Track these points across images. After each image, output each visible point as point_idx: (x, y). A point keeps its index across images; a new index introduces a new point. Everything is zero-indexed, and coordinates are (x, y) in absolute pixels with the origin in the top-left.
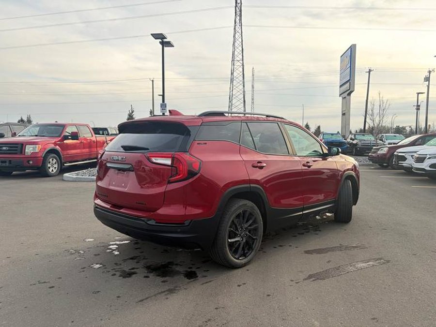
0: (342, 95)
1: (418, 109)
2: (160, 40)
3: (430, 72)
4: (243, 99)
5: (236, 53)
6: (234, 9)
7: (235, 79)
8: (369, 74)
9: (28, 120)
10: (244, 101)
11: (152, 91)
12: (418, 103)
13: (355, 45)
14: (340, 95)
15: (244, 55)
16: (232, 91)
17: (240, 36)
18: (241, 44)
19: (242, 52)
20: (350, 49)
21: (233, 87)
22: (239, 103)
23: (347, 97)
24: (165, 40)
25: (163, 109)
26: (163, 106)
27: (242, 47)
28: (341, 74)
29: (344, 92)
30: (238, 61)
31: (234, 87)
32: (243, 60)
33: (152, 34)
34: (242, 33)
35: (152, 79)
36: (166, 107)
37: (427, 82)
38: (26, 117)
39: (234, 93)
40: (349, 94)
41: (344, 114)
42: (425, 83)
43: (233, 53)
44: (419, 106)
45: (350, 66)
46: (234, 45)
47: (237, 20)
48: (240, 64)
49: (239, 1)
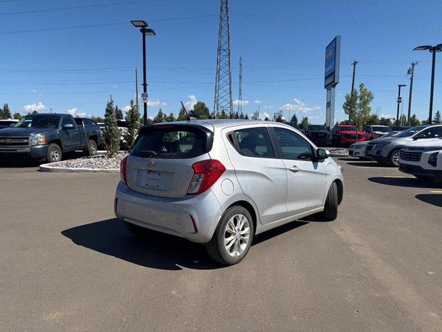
0: (327, 87)
1: (399, 102)
2: (141, 28)
3: (413, 65)
4: (229, 90)
5: (222, 42)
7: (221, 68)
8: (355, 65)
9: (5, 109)
12: (399, 95)
13: (340, 36)
14: (325, 87)
15: (230, 45)
16: (219, 81)
17: (227, 24)
18: (227, 33)
19: (229, 41)
20: (335, 41)
21: (219, 77)
22: (225, 93)
23: (332, 89)
24: (146, 28)
25: (144, 99)
26: (145, 96)
27: (228, 36)
30: (225, 50)
31: (221, 77)
32: (229, 50)
33: (131, 22)
34: (228, 22)
36: (147, 97)
38: (3, 106)
39: (220, 84)
40: (334, 86)
41: (329, 105)
42: (409, 75)
43: (219, 42)
44: (401, 98)
45: (335, 59)
46: (219, 33)
47: (223, 8)
48: (226, 53)
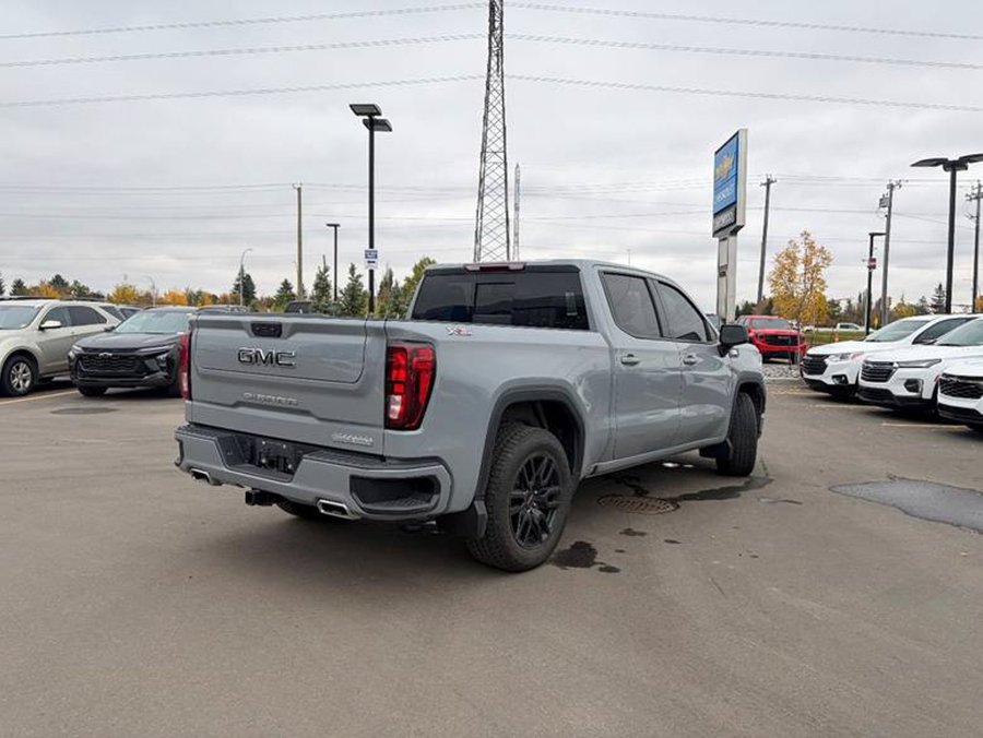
0: (719, 234)
1: (871, 267)
2: (366, 117)
3: (891, 187)
5: (490, 135)
6: (487, 41)
7: (487, 191)
8: (768, 188)
10: (508, 241)
11: (297, 213)
12: (871, 254)
13: (746, 130)
14: (714, 236)
15: (507, 142)
16: (482, 218)
17: (500, 98)
18: (500, 116)
19: (504, 134)
20: (735, 139)
21: (482, 210)
22: (496, 244)
23: (731, 239)
24: (377, 117)
25: (369, 262)
26: (371, 255)
27: (504, 124)
28: (715, 189)
30: (495, 153)
31: (486, 210)
32: (505, 152)
33: (351, 106)
34: (503, 93)
35: (297, 186)
36: (376, 257)
39: (485, 222)
40: (734, 233)
41: (722, 273)
42: (882, 209)
43: (485, 135)
44: (874, 260)
45: (737, 176)
46: (485, 118)
47: (493, 63)
48: (498, 159)
49: (497, 24)
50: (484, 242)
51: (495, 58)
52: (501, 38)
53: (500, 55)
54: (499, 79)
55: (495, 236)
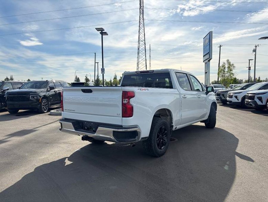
1: (250, 69)
3: (256, 46)
5: (140, 35)
7: (140, 52)
8: (220, 48)
10: (146, 65)
13: (212, 31)
14: (204, 61)
16: (139, 59)
17: (143, 26)
18: (143, 31)
19: (145, 36)
20: (209, 34)
21: (139, 57)
22: (143, 66)
25: (102, 72)
27: (144, 33)
29: (206, 60)
30: (142, 41)
31: (140, 57)
32: (145, 41)
34: (144, 24)
35: (95, 53)
36: (104, 70)
37: (255, 53)
40: (209, 61)
41: (206, 73)
42: (253, 53)
44: (250, 67)
45: (209, 44)
46: (139, 31)
47: (141, 16)
48: (143, 43)
49: (142, 5)
50: (140, 66)
51: (142, 15)
52: (143, 9)
53: (143, 14)
54: (143, 21)
55: (143, 64)
